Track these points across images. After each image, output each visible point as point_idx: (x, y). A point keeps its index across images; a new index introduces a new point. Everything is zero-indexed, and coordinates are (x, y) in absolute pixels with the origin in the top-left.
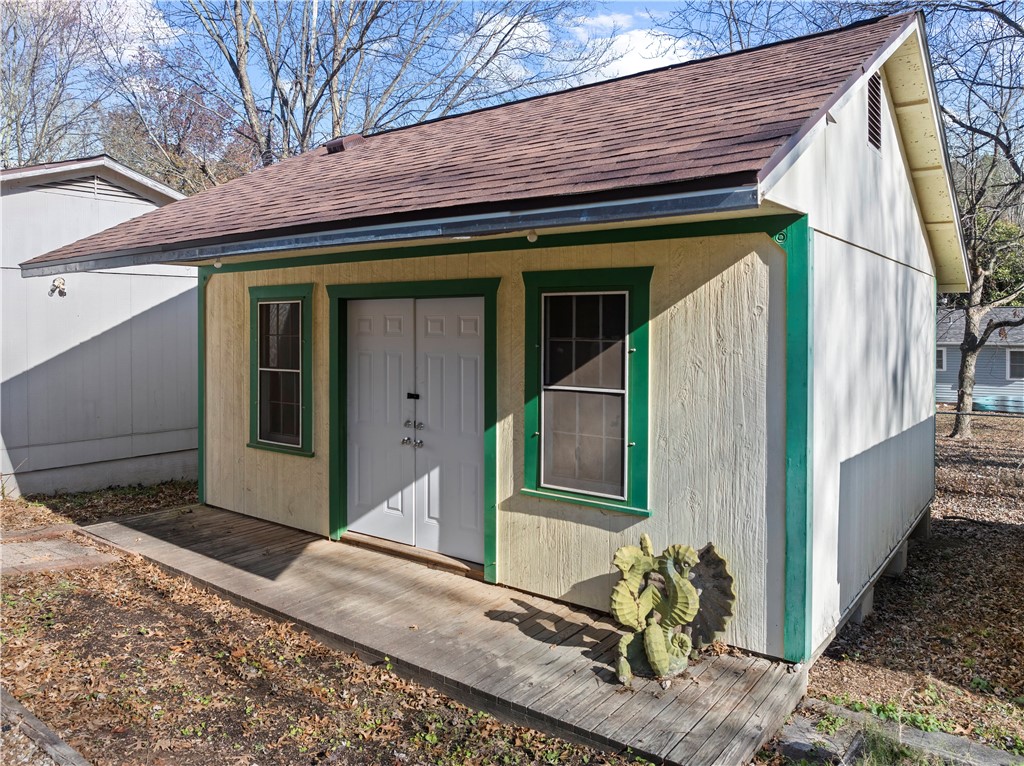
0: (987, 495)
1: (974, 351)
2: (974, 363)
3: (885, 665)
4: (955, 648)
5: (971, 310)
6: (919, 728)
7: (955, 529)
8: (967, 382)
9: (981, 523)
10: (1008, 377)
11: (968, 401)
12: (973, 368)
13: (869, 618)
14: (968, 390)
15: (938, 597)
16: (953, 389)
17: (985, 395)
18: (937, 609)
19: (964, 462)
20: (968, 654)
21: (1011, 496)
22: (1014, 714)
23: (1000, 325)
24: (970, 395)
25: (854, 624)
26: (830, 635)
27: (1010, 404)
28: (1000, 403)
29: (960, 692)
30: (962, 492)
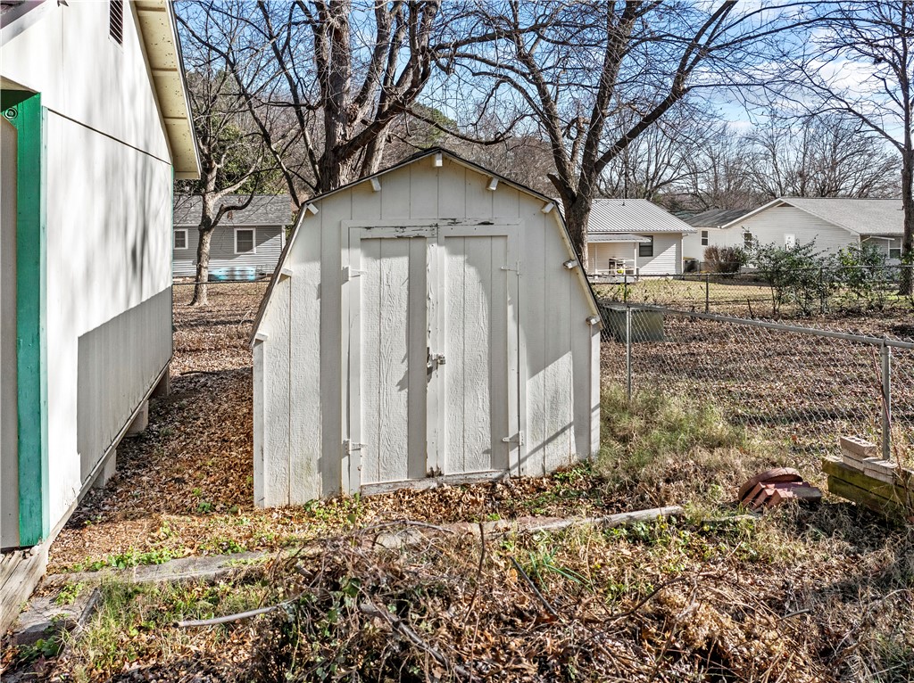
0: (217, 349)
1: (209, 230)
2: (209, 241)
3: (126, 518)
4: (186, 483)
5: (207, 197)
6: (154, 563)
7: (191, 382)
8: (204, 257)
9: (211, 374)
10: (236, 252)
11: (205, 273)
12: (208, 245)
13: (113, 479)
14: (205, 264)
15: (174, 444)
16: (193, 264)
17: (218, 268)
18: (173, 455)
19: (200, 325)
20: (197, 485)
21: (235, 347)
22: (230, 522)
23: (228, 209)
24: (206, 268)
25: (97, 489)
26: (70, 508)
27: (237, 273)
28: (230, 273)
29: (189, 519)
30: (197, 350)
